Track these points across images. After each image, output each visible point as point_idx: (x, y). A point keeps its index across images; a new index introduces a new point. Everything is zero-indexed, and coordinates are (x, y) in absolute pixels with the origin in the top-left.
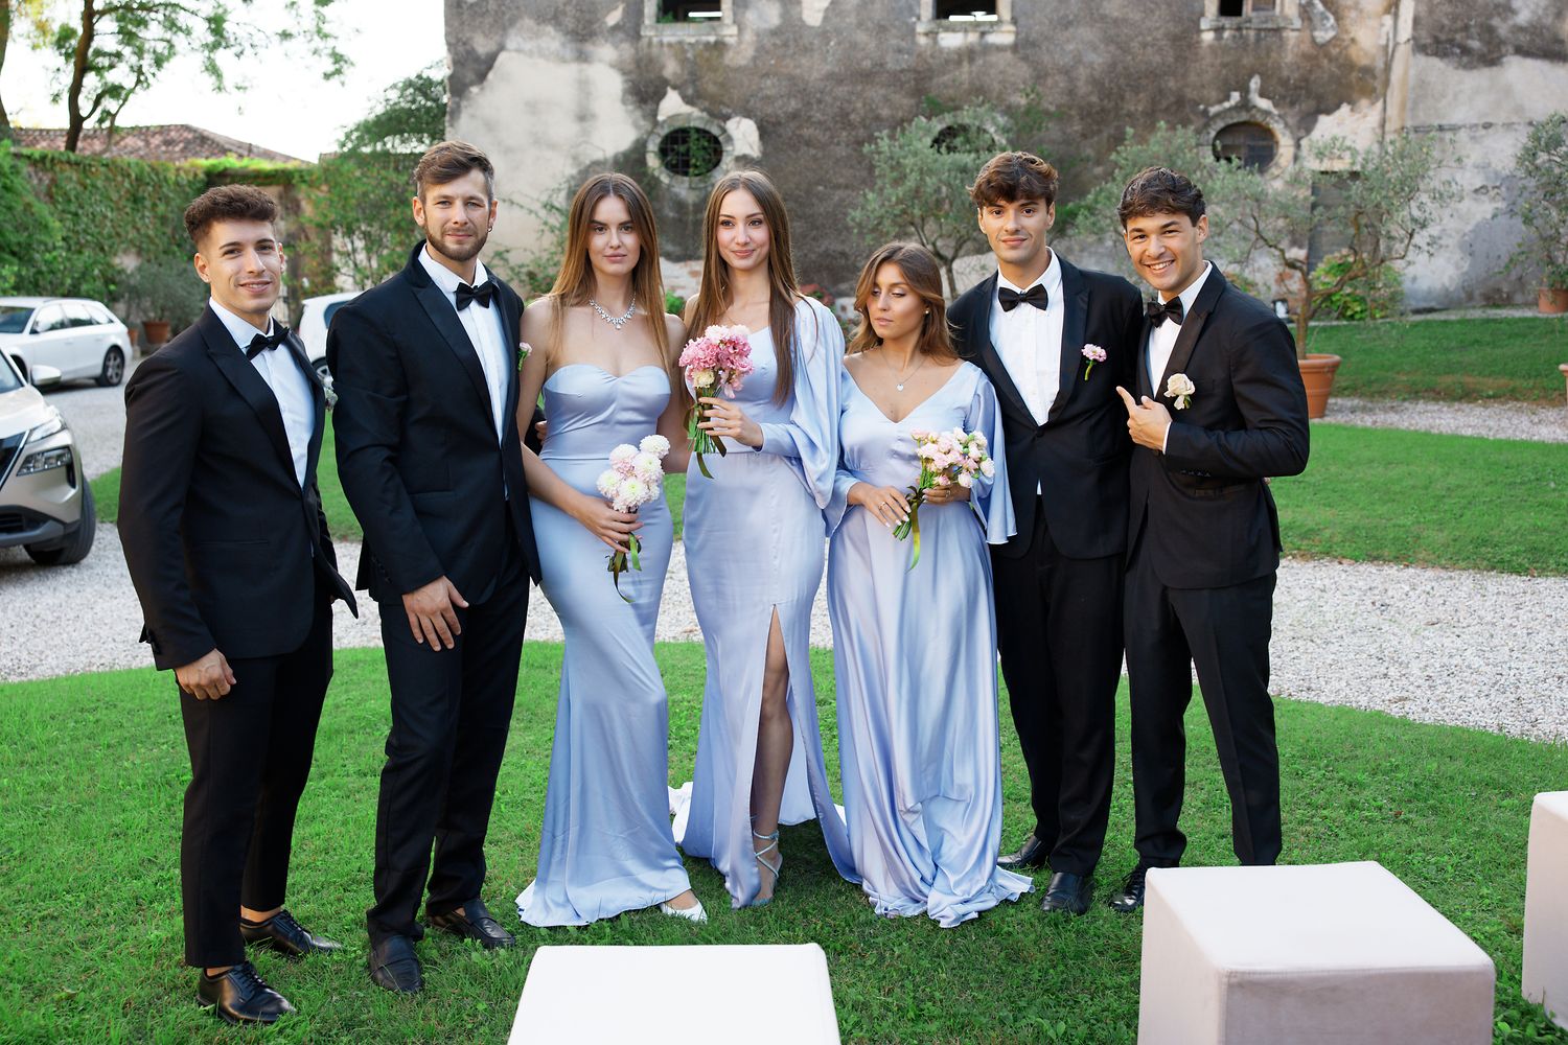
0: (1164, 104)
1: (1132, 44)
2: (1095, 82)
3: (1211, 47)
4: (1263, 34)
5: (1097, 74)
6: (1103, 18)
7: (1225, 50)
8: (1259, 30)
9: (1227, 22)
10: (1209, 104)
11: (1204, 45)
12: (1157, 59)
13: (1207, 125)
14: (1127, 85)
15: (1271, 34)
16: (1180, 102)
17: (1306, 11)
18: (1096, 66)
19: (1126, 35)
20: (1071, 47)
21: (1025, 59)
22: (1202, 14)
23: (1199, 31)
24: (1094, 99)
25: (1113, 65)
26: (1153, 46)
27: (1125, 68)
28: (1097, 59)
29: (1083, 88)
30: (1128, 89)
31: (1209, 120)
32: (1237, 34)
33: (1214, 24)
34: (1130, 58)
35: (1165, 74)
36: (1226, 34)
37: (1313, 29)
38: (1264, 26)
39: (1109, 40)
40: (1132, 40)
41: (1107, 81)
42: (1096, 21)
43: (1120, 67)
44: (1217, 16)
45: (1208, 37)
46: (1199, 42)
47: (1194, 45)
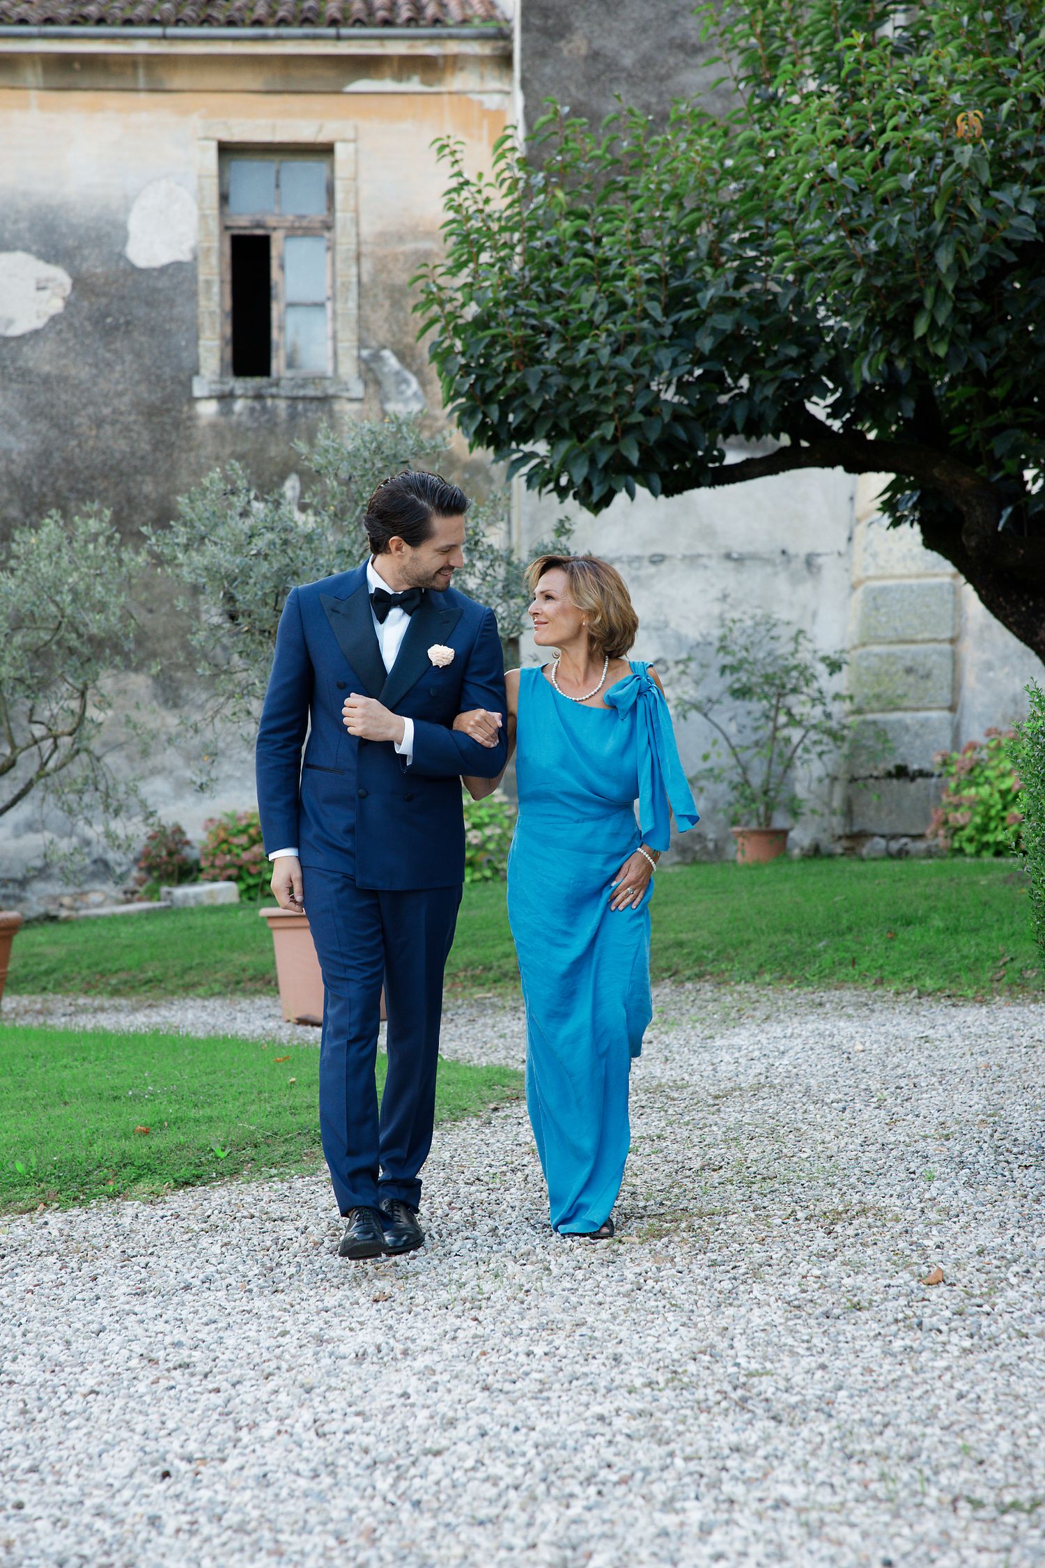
1: (77, 420)
3: (213, 426)
4: (300, 406)
5: (17, 470)
6: (24, 374)
7: (239, 431)
8: (294, 399)
9: (241, 385)
11: (202, 422)
12: (122, 445)
14: (71, 490)
15: (314, 405)
17: (370, 370)
18: (14, 456)
19: (66, 403)
22: (195, 371)
23: (193, 400)
25: (46, 455)
26: (113, 423)
27: (67, 461)
28: (18, 445)
30: (73, 496)
32: (257, 405)
33: (217, 388)
34: (73, 443)
35: (136, 470)
36: (239, 405)
37: (384, 399)
38: (301, 393)
39: (35, 413)
40: (76, 412)
41: (35, 482)
42: (11, 380)
43: (57, 459)
44: (222, 374)
45: (208, 409)
46: (193, 418)
47: (184, 424)
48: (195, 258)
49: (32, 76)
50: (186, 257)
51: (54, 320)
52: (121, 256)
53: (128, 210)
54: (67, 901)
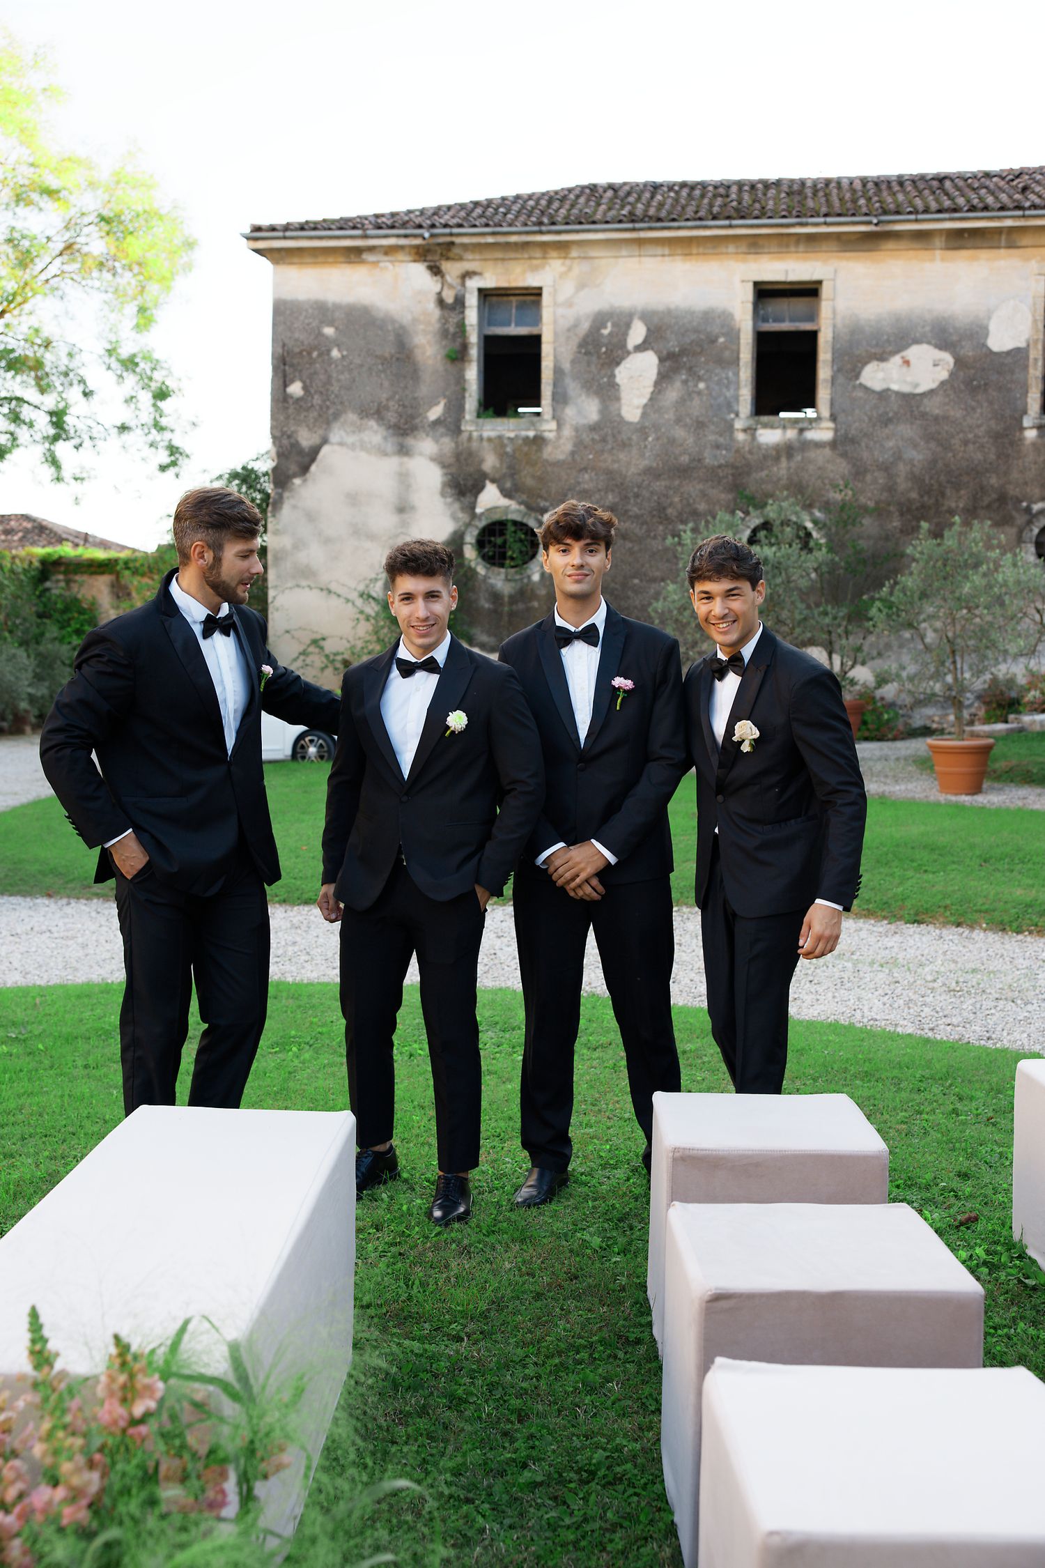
0: (986, 500)
1: (953, 441)
2: (915, 478)
3: (1034, 444)
5: (917, 471)
6: (923, 415)
10: (1032, 501)
11: (1028, 442)
12: (979, 456)
13: (1030, 522)
14: (948, 482)
16: (1002, 498)
18: (916, 463)
19: (947, 432)
20: (891, 444)
21: (844, 455)
22: (1025, 412)
23: (1022, 429)
24: (914, 495)
25: (934, 462)
26: (974, 443)
27: (946, 465)
28: (917, 456)
29: (903, 484)
30: (949, 485)
31: (1032, 517)
33: (1038, 421)
34: (950, 455)
35: (987, 471)
39: (929, 437)
40: (953, 437)
41: (927, 478)
42: (916, 419)
43: (940, 464)
44: (1041, 414)
45: (1031, 434)
46: (1022, 439)
47: (1017, 442)
48: (1028, 345)
49: (938, 242)
50: (1023, 345)
51: (943, 383)
52: (984, 345)
53: (989, 318)
54: (936, 719)
